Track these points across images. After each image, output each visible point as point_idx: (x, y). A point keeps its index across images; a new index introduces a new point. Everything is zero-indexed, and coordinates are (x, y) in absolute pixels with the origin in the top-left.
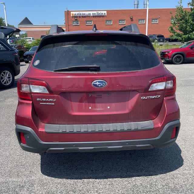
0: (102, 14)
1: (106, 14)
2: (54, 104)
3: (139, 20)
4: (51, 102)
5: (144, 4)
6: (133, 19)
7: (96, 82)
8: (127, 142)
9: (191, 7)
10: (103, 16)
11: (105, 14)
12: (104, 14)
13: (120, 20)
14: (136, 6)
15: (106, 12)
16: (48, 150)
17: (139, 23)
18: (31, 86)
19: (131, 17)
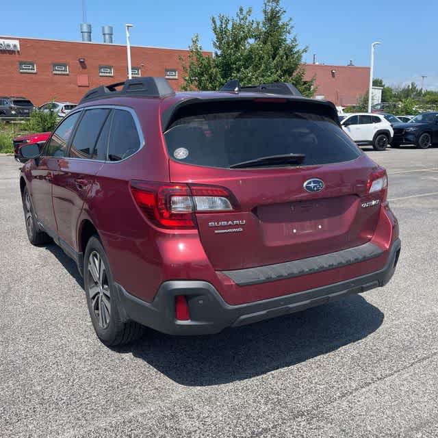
0: (8, 45)
1: (18, 46)
2: (241, 230)
3: (100, 68)
4: (237, 226)
5: (104, 34)
6: (86, 63)
7: (310, 183)
8: (352, 282)
9: (216, 50)
10: (12, 52)
11: (15, 46)
12: (12, 46)
13: (55, 65)
14: (86, 35)
15: (17, 43)
16: (238, 320)
17: (101, 74)
18: (197, 199)
19: (82, 60)
